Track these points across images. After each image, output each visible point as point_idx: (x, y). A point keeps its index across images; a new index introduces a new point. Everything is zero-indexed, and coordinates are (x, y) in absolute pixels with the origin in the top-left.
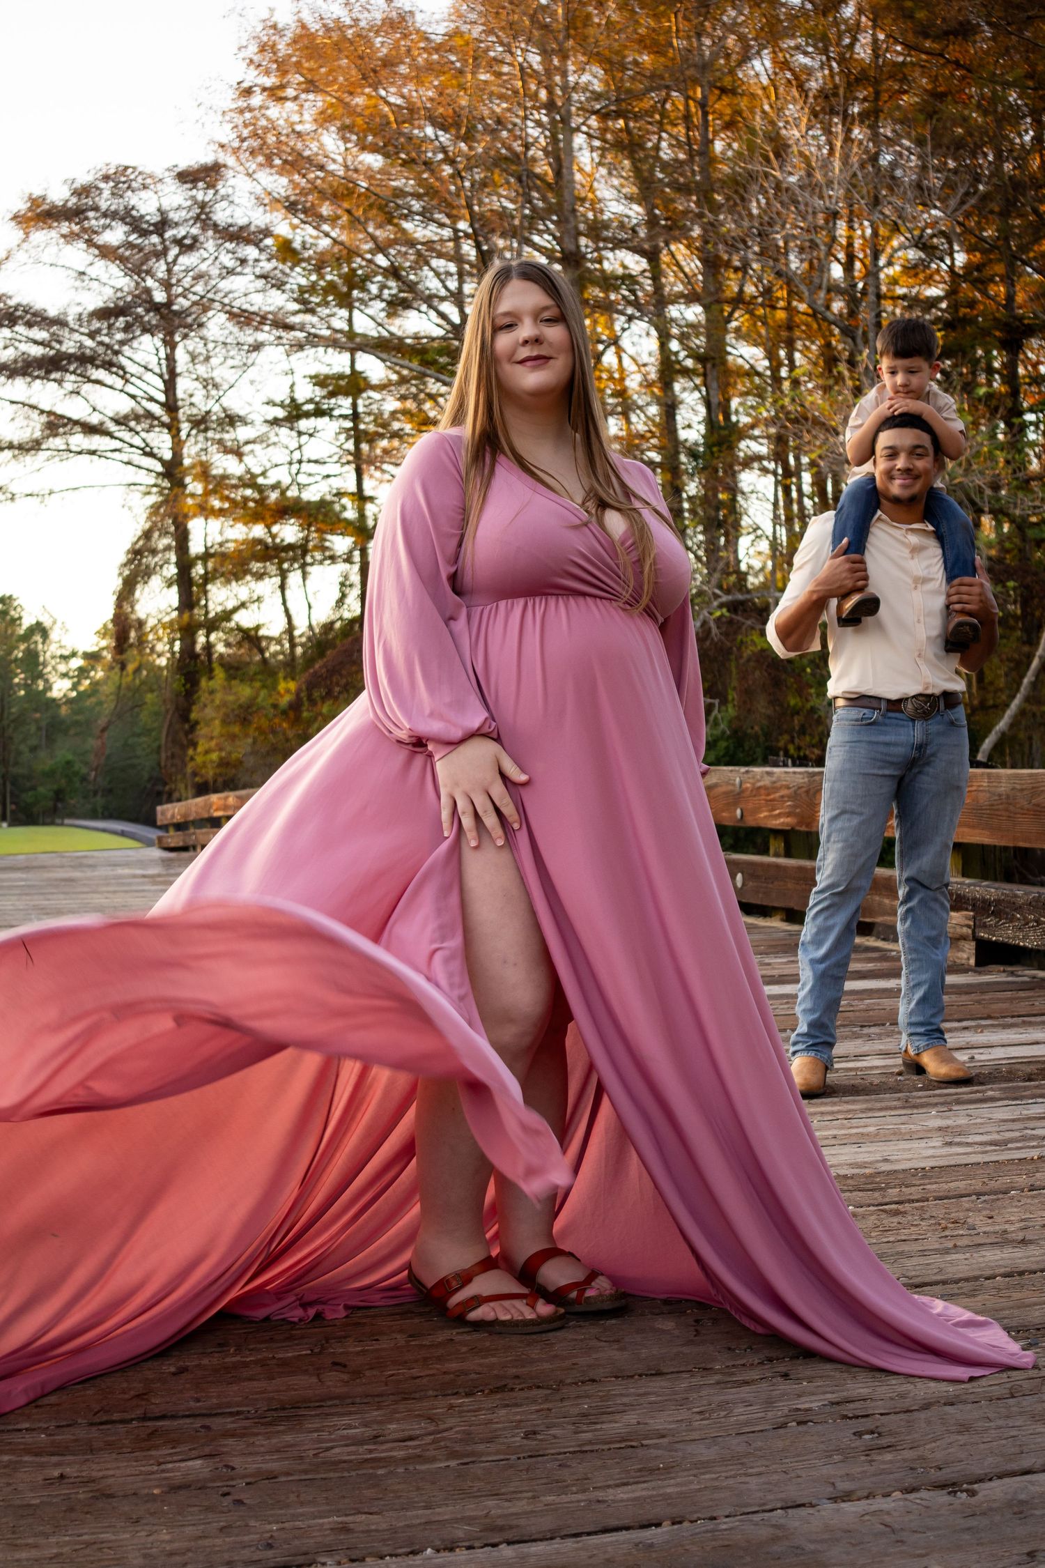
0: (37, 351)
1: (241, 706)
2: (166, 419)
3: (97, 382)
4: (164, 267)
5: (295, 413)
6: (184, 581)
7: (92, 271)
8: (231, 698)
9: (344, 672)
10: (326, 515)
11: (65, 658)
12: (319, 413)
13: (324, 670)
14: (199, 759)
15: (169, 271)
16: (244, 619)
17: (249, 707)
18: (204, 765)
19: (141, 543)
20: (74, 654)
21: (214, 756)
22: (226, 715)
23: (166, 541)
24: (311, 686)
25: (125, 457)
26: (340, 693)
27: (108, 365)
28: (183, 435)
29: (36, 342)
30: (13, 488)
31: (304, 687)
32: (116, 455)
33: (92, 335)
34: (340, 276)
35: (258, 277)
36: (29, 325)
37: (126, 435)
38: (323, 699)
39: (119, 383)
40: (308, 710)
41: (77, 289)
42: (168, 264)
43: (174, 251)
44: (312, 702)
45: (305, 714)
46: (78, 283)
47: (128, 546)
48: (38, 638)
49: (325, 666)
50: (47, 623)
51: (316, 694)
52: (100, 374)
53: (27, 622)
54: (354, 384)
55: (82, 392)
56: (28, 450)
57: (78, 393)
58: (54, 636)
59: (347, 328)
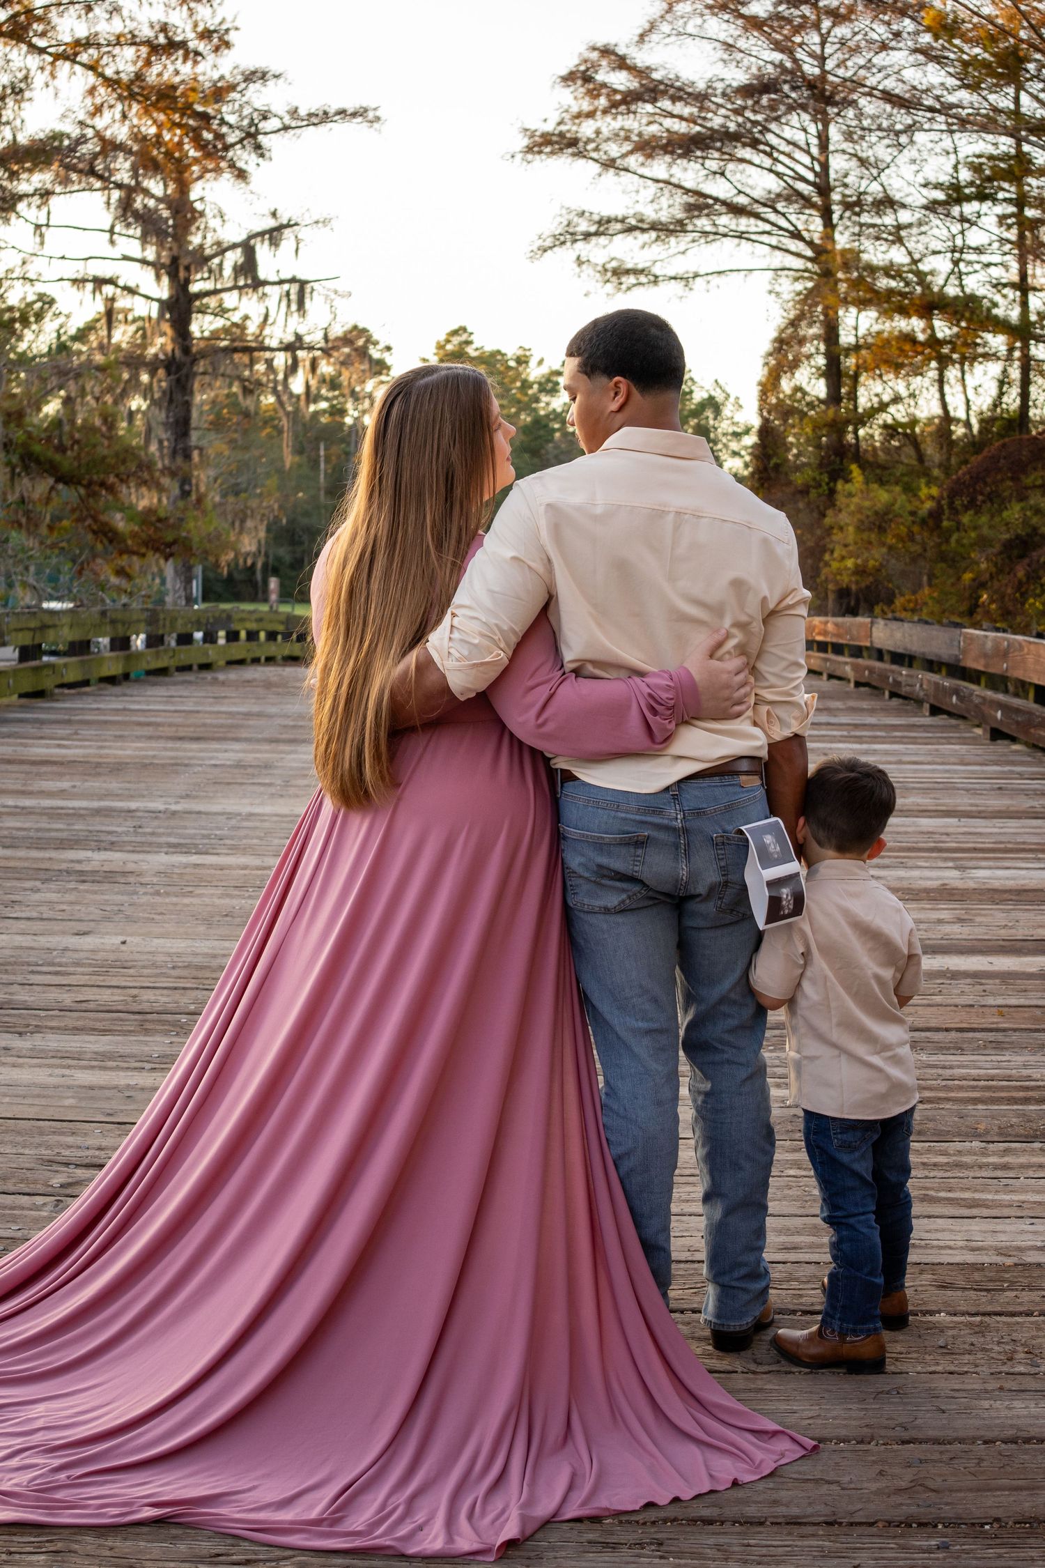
0: (680, 127)
1: (876, 513)
2: (816, 199)
3: (742, 160)
4: (817, 39)
5: (956, 194)
6: (833, 373)
7: (742, 44)
8: (867, 504)
9: (989, 480)
10: (973, 313)
11: (737, 435)
12: (982, 197)
13: (967, 477)
14: (835, 565)
15: (823, 44)
16: (898, 413)
17: (886, 514)
18: (839, 572)
19: (790, 331)
20: (747, 431)
21: (850, 563)
22: (862, 522)
23: (815, 330)
24: (953, 494)
25: (773, 241)
26: (984, 502)
27: (754, 144)
28: (835, 217)
29: (681, 118)
30: (657, 270)
31: (945, 494)
32: (765, 238)
33: (739, 112)
34: (993, 55)
35: (916, 51)
36: (674, 99)
37: (772, 217)
38: (966, 508)
39: (767, 162)
40: (949, 519)
41: (724, 61)
42: (821, 35)
43: (826, 24)
44: (955, 511)
45: (945, 524)
46: (726, 57)
47: (775, 334)
48: (709, 413)
49: (969, 473)
50: (719, 397)
51: (958, 503)
52: (747, 153)
53: (699, 396)
54: (1019, 167)
55: (728, 174)
56: (672, 232)
57: (722, 174)
58: (727, 411)
59: (1012, 107)
